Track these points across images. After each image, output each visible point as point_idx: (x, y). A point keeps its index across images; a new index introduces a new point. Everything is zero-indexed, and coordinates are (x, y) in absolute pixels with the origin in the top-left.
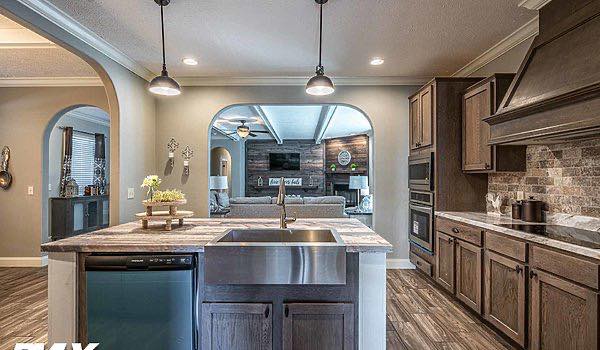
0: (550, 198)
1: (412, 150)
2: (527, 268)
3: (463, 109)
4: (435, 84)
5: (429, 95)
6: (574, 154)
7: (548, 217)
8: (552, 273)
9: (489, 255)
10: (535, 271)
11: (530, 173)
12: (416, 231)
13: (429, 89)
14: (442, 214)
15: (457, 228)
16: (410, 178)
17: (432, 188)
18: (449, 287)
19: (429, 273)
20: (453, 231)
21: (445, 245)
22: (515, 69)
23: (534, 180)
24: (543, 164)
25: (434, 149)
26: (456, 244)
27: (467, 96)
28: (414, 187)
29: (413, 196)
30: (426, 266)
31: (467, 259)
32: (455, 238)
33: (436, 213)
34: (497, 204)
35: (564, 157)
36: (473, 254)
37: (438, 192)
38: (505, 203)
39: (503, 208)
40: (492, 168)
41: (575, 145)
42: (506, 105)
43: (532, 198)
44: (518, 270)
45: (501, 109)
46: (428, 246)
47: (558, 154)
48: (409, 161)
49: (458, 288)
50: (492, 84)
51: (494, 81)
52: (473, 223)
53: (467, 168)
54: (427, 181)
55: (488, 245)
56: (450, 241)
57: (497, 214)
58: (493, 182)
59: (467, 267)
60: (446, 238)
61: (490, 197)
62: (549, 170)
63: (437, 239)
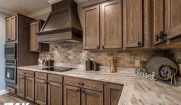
0: (55, 59)
1: (6, 42)
2: (47, 82)
3: (30, 29)
4: (17, 16)
5: (15, 19)
6: (60, 47)
7: (54, 64)
8: (53, 82)
9: (37, 80)
10: (49, 82)
11: (50, 52)
12: (8, 76)
13: (14, 17)
14: (20, 68)
15: (25, 72)
16: (6, 53)
17: (16, 58)
18: (23, 96)
19: (15, 93)
20: (24, 74)
21: (21, 80)
22: (45, 19)
23: (51, 54)
24: (53, 50)
25: (17, 42)
26: (25, 79)
27: (31, 24)
28: (7, 57)
29: (7, 61)
30: (13, 90)
31: (29, 83)
32: (25, 76)
33: (18, 68)
34: (41, 62)
35: (58, 48)
36: (31, 81)
37: (19, 59)
38: (44, 61)
39: (43, 63)
40: (39, 50)
41: (60, 45)
42: (43, 30)
43: (50, 59)
44: (45, 83)
45: (41, 31)
46: (14, 82)
47: (56, 47)
48: (5, 46)
49: (26, 95)
50: (39, 22)
51: (40, 21)
52: (31, 70)
53: (31, 50)
54: (13, 55)
55: (36, 77)
56: (23, 78)
57: (41, 65)
58: (40, 55)
59: (29, 86)
60: (22, 77)
61: (39, 60)
62: (55, 51)
63: (18, 78)
